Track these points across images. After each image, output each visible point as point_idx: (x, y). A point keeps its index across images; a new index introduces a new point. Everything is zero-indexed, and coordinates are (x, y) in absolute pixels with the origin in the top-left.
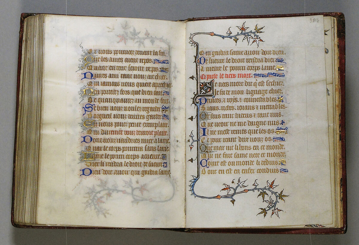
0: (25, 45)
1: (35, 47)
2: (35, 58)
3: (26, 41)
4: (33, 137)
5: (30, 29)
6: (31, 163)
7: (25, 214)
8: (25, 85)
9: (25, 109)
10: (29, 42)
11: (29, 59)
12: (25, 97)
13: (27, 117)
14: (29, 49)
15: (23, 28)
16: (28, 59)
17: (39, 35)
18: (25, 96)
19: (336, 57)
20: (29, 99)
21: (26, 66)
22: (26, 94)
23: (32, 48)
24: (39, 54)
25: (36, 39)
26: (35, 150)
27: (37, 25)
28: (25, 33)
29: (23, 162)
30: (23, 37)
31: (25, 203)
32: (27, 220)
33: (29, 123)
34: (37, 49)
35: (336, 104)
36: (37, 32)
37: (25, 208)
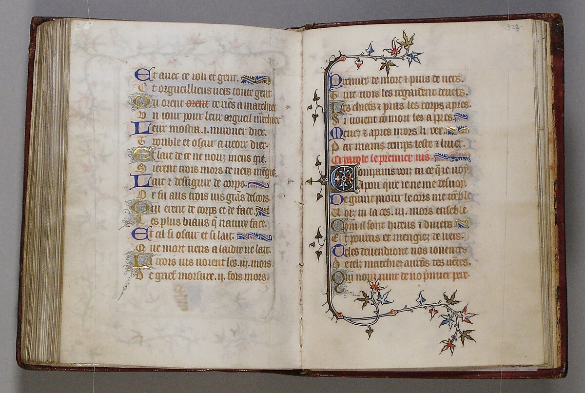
0: (38, 69)
1: (54, 72)
2: (54, 91)
3: (40, 62)
4: (52, 219)
5: (46, 43)
6: (48, 263)
7: (39, 347)
8: (38, 135)
9: (39, 174)
10: (44, 64)
11: (45, 91)
12: (39, 155)
13: (42, 187)
14: (44, 75)
15: (35, 41)
16: (43, 92)
17: (62, 52)
18: (39, 153)
19: (550, 87)
20: (44, 157)
21: (40, 104)
22: (40, 148)
23: (49, 73)
24: (61, 83)
25: (57, 59)
26: (55, 241)
27: (58, 36)
28: (38, 50)
29: (35, 262)
30: (36, 56)
31: (39, 330)
32: (42, 356)
33: (45, 197)
34: (57, 74)
35: (549, 165)
36: (58, 48)
37: (39, 338)
